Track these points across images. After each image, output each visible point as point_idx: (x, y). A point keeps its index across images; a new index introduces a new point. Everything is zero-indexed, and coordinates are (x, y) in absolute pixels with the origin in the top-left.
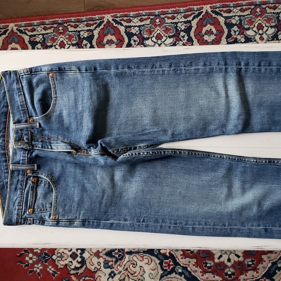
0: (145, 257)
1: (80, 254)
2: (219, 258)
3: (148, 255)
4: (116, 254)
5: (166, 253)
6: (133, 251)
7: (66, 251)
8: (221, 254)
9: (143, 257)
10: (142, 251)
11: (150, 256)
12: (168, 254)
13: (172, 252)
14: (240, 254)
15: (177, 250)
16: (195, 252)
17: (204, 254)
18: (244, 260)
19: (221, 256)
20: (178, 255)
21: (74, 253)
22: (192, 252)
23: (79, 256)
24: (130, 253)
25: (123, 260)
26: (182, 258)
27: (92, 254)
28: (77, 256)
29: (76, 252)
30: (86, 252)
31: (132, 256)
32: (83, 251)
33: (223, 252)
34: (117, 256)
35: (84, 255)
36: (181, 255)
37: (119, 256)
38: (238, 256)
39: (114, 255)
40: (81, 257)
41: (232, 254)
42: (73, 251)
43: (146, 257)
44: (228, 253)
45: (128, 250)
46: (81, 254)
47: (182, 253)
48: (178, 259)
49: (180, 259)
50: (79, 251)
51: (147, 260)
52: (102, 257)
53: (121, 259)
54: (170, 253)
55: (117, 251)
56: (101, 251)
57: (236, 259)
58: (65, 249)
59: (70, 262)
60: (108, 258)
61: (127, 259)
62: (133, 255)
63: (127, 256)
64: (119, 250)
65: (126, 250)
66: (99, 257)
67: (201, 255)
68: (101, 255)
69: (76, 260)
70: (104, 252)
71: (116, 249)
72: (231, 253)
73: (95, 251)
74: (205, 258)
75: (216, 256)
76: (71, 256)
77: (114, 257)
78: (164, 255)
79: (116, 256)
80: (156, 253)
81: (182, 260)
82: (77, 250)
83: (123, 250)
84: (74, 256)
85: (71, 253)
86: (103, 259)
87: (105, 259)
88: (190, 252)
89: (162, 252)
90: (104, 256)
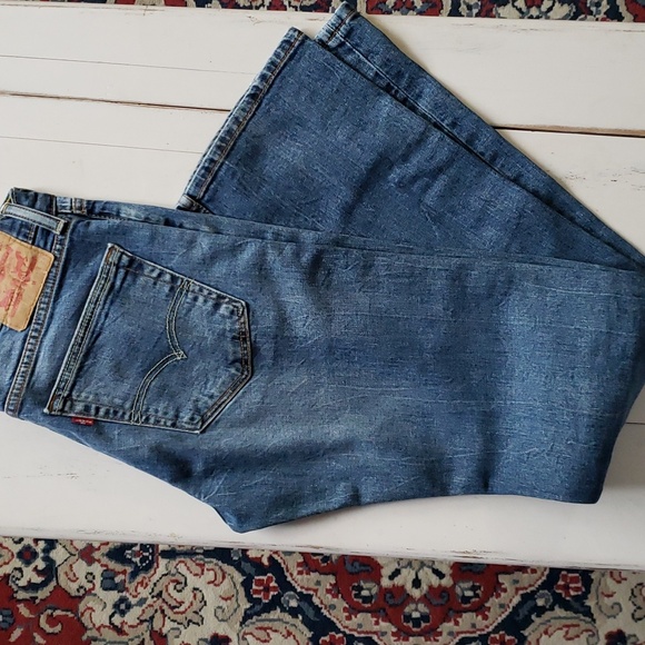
0: (207, 566)
2: (391, 577)
3: (214, 561)
4: (136, 554)
5: (260, 558)
6: (178, 549)
7: (8, 543)
8: (397, 566)
9: (202, 566)
10: (201, 551)
11: (220, 563)
12: (265, 561)
13: (275, 556)
14: (445, 570)
15: (290, 553)
16: (334, 558)
17: (356, 564)
18: (455, 584)
19: (397, 573)
20: (292, 568)
21: (28, 548)
22: (326, 558)
23: (41, 555)
24: (171, 554)
25: (152, 572)
26: (300, 573)
27: (73, 551)
28: (35, 555)
29: (33, 544)
30: (59, 547)
31: (174, 563)
32: (51, 544)
33: (403, 563)
34: (137, 560)
35: (53, 555)
36: (299, 565)
37: (141, 561)
38: (440, 575)
39: (129, 556)
40: (47, 559)
41: (425, 568)
42: (25, 542)
43: (211, 566)
44: (416, 566)
45: (166, 548)
46: (46, 551)
47: (301, 560)
48: (291, 575)
49: (295, 573)
50: (42, 545)
51: (212, 573)
52: (99, 561)
53: (147, 569)
54: (271, 559)
55: (137, 548)
56: (96, 545)
57: (435, 581)
58: (5, 537)
59: (16, 569)
60: (113, 565)
61: (161, 570)
62: (178, 560)
63: (162, 562)
64: (144, 547)
65: (161, 548)
66: (90, 561)
67: (349, 567)
68: (96, 555)
69: (33, 566)
70: (105, 549)
71: (136, 545)
72: (422, 564)
73: (81, 546)
74: (357, 573)
75: (386, 572)
76: (20, 555)
77: (130, 562)
78: (257, 563)
79: (134, 559)
80: (236, 558)
81: (299, 577)
82: (36, 541)
83: (154, 547)
84: (27, 554)
85: (20, 547)
86: (102, 565)
87: (106, 566)
88: (321, 557)
89: (252, 554)
90: (105, 560)
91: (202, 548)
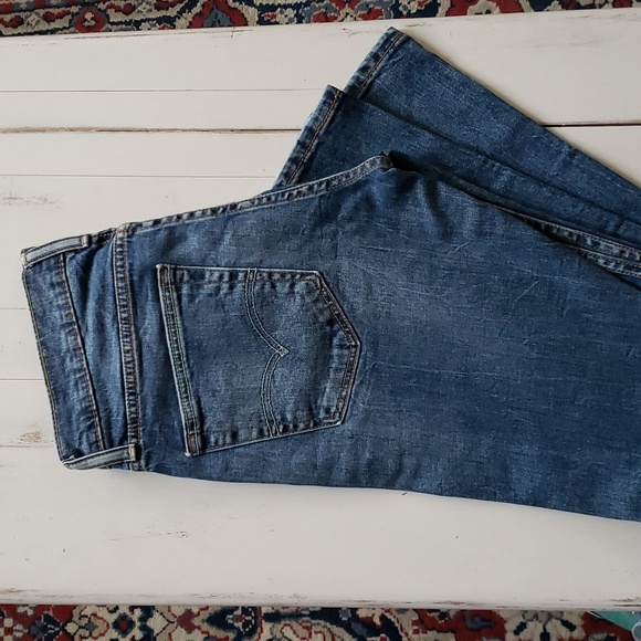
0: (314, 629)
1: (141, 619)
2: (517, 632)
3: (322, 622)
4: (238, 619)
5: (371, 618)
6: (282, 611)
7: (103, 613)
8: (522, 620)
9: (309, 628)
10: (307, 613)
11: (328, 624)
12: (377, 621)
13: (387, 615)
14: (576, 621)
15: (403, 611)
16: (452, 614)
17: (477, 619)
18: (587, 636)
19: (522, 627)
20: (406, 624)
21: (123, 617)
22: (444, 615)
23: (138, 624)
24: (275, 617)
25: (256, 637)
26: (416, 632)
27: (172, 619)
28: (131, 624)
29: (129, 613)
30: (156, 615)
31: (279, 626)
32: (148, 611)
33: (529, 616)
34: (239, 625)
35: (150, 623)
36: (414, 623)
37: (245, 626)
38: (571, 627)
39: (230, 621)
40: (144, 628)
41: (553, 620)
42: (121, 611)
43: (318, 628)
44: (543, 618)
45: (270, 610)
46: (143, 619)
47: (416, 618)
48: (407, 634)
49: (410, 633)
50: (138, 613)
51: (320, 636)
52: (199, 628)
53: (251, 634)
54: (383, 617)
55: (239, 612)
56: (195, 610)
57: (565, 633)
58: (98, 606)
59: (112, 640)
60: (214, 631)
61: (266, 635)
62: (283, 623)
63: (267, 626)
64: (245, 610)
65: (264, 610)
66: (190, 628)
67: (469, 623)
68: (196, 621)
69: (130, 636)
70: (204, 615)
71: (237, 608)
72: (550, 615)
73: (179, 612)
74: (478, 630)
75: (510, 626)
76: (116, 625)
77: (231, 627)
78: (368, 623)
79: (236, 624)
80: (344, 619)
81: (416, 636)
82: (132, 608)
83: (256, 609)
84: (123, 624)
85: (114, 617)
86: (203, 632)
87: (207, 633)
88: (436, 614)
89: (362, 614)
90: (206, 627)
91: (307, 609)
